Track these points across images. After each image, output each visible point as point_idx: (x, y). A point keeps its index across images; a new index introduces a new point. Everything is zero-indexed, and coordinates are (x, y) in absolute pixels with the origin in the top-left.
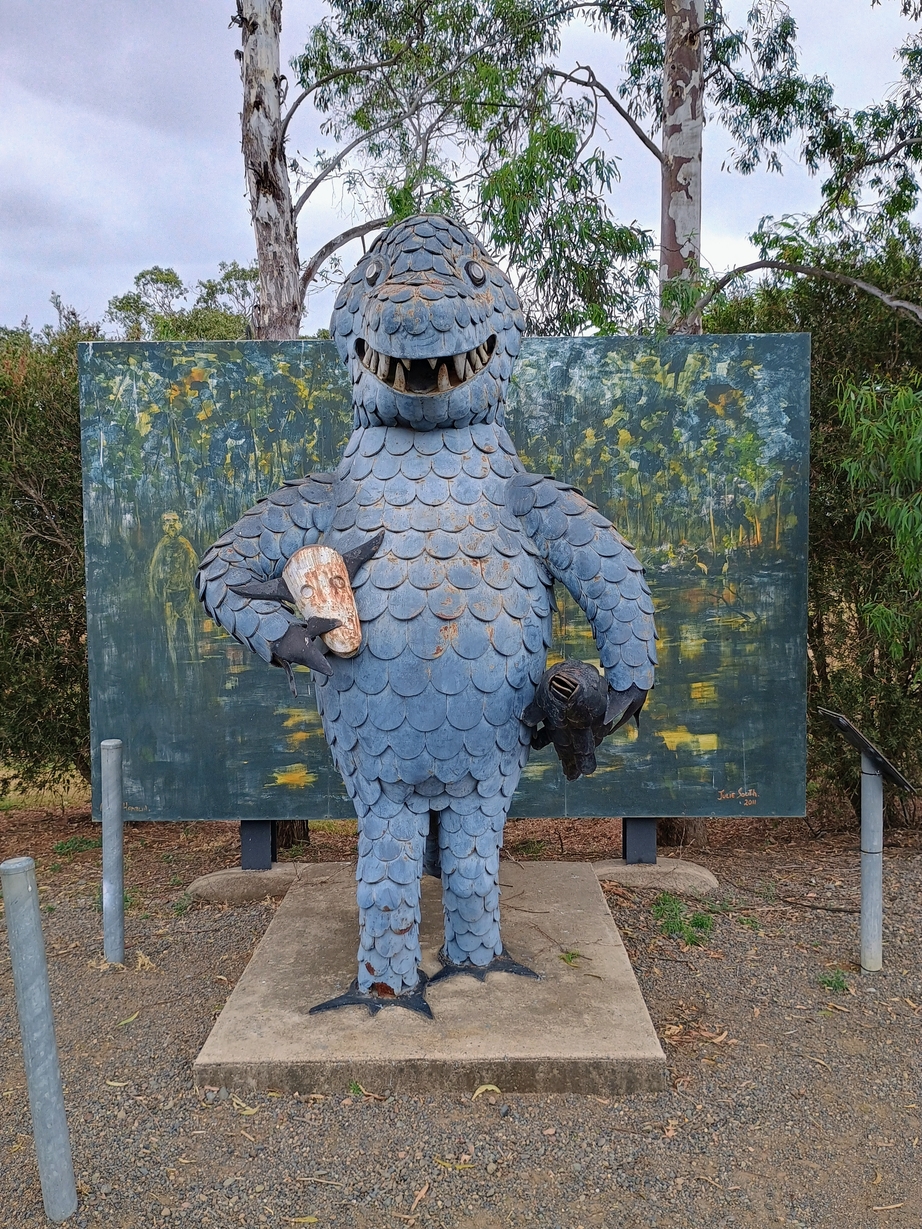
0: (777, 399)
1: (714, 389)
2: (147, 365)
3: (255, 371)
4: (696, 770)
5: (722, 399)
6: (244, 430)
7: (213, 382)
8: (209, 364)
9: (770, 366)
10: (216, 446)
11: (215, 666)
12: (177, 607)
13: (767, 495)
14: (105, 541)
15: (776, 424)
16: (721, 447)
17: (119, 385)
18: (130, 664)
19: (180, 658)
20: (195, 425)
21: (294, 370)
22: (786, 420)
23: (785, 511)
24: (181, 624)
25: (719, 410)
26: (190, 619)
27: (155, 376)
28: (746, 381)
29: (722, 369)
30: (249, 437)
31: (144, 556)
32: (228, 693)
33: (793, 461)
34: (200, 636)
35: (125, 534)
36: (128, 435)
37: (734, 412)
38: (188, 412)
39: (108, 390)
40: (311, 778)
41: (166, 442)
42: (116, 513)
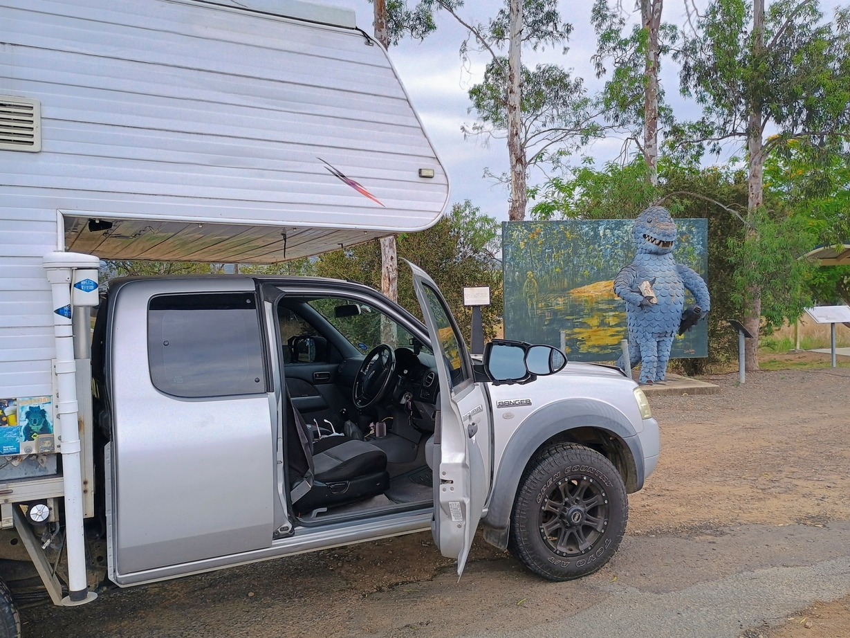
0: (699, 237)
1: (682, 234)
2: (523, 228)
3: (554, 230)
4: (678, 344)
5: (684, 237)
6: (551, 247)
7: (542, 233)
8: (541, 227)
9: (697, 228)
10: (543, 252)
11: (542, 317)
12: (531, 300)
13: (697, 264)
14: (510, 280)
15: (699, 244)
16: (684, 251)
17: (515, 234)
18: (517, 317)
19: (532, 315)
20: (537, 245)
21: (565, 229)
22: (701, 243)
23: (701, 269)
24: (532, 305)
25: (683, 240)
26: (535, 303)
27: (525, 231)
28: (691, 232)
29: (684, 228)
30: (552, 249)
31: (522, 284)
32: (546, 325)
33: (703, 255)
34: (538, 308)
35: (516, 278)
36: (518, 249)
37: (688, 241)
38: (535, 242)
39: (512, 235)
40: (570, 350)
41: (529, 251)
42: (514, 272)
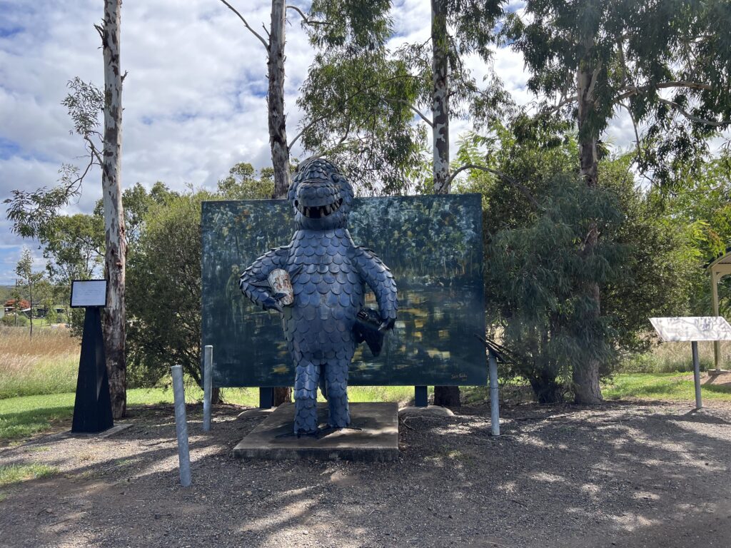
0: (469, 218)
1: (444, 215)
3: (268, 211)
4: (442, 366)
5: (448, 219)
6: (264, 233)
7: (252, 215)
8: (251, 208)
9: (465, 206)
10: (253, 239)
12: (237, 302)
13: (466, 255)
14: (209, 276)
15: (469, 228)
16: (447, 237)
17: (217, 217)
19: (237, 322)
20: (245, 232)
21: (283, 210)
23: (474, 262)
24: (238, 308)
26: (241, 306)
27: (230, 213)
28: (457, 212)
29: (447, 207)
30: (266, 236)
31: (224, 282)
32: (256, 336)
33: (476, 243)
34: (245, 313)
35: (217, 273)
36: (219, 236)
37: (453, 225)
40: (287, 370)
41: (234, 238)
42: (214, 266)
